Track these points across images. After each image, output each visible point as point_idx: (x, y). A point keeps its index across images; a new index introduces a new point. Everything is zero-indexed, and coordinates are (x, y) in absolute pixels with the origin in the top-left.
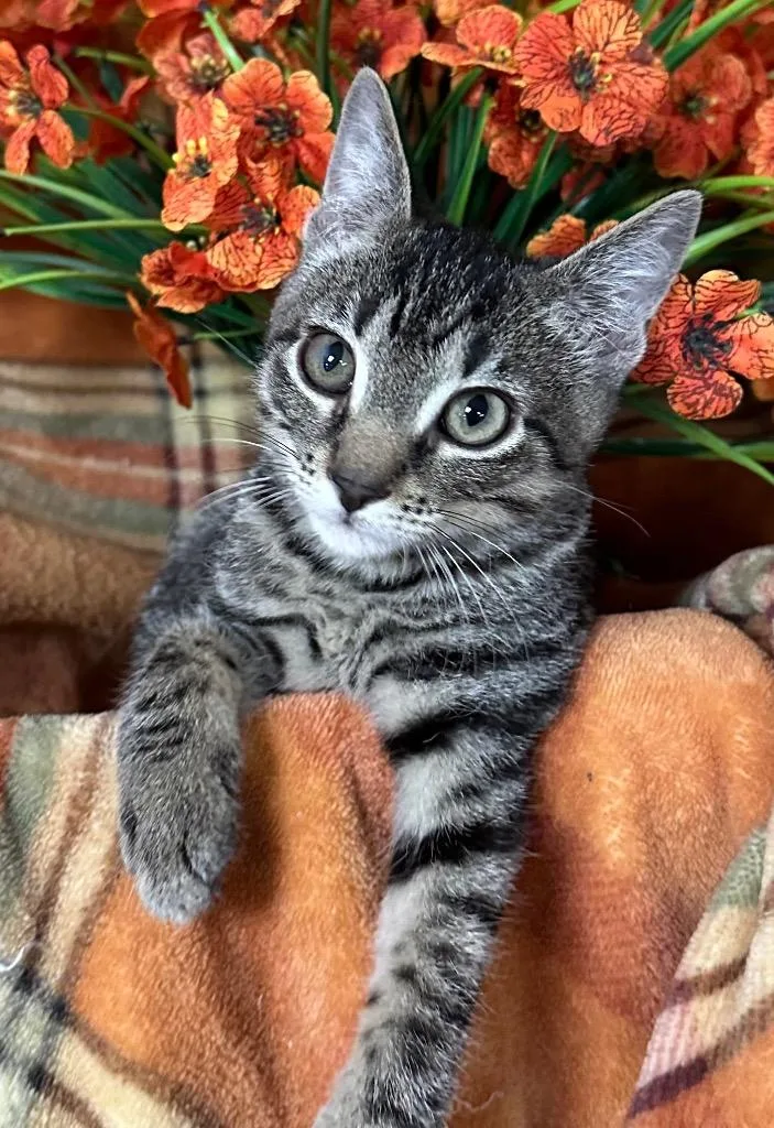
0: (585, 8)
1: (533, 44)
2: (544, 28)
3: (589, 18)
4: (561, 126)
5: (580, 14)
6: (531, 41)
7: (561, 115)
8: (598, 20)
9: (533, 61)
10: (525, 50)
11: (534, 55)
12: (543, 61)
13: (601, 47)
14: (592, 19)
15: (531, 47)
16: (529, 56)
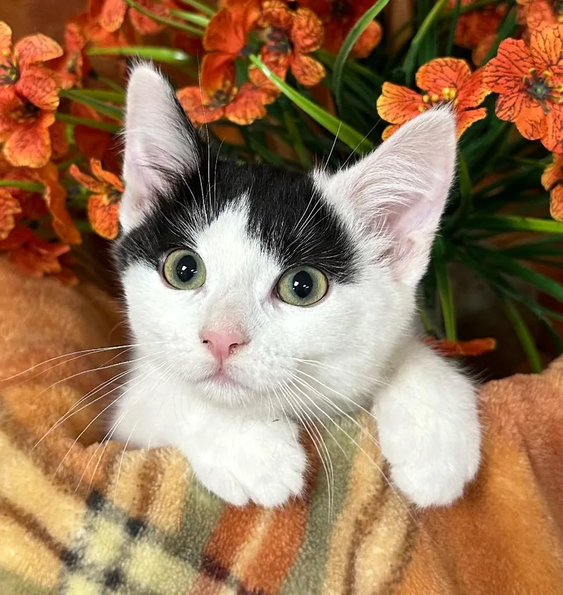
0: (540, 32)
1: (499, 68)
2: (507, 54)
3: (545, 41)
4: (532, 136)
5: (536, 37)
6: (497, 66)
7: (532, 125)
8: (552, 42)
9: (499, 82)
10: (493, 74)
11: (500, 77)
12: (508, 81)
13: (555, 62)
14: (547, 41)
15: (498, 71)
16: (495, 79)
